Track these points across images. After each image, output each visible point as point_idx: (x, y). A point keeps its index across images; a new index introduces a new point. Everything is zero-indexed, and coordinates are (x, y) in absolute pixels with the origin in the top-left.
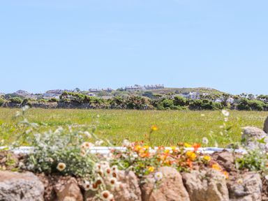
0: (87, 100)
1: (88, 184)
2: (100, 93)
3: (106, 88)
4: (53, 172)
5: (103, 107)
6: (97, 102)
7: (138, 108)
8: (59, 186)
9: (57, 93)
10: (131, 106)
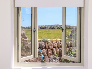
0: (45, 28)
1: (48, 43)
2: (47, 26)
3: (48, 25)
4: (45, 42)
5: (48, 29)
6: (47, 28)
7: (54, 29)
8: (46, 43)
9: (40, 26)
10: (53, 29)
